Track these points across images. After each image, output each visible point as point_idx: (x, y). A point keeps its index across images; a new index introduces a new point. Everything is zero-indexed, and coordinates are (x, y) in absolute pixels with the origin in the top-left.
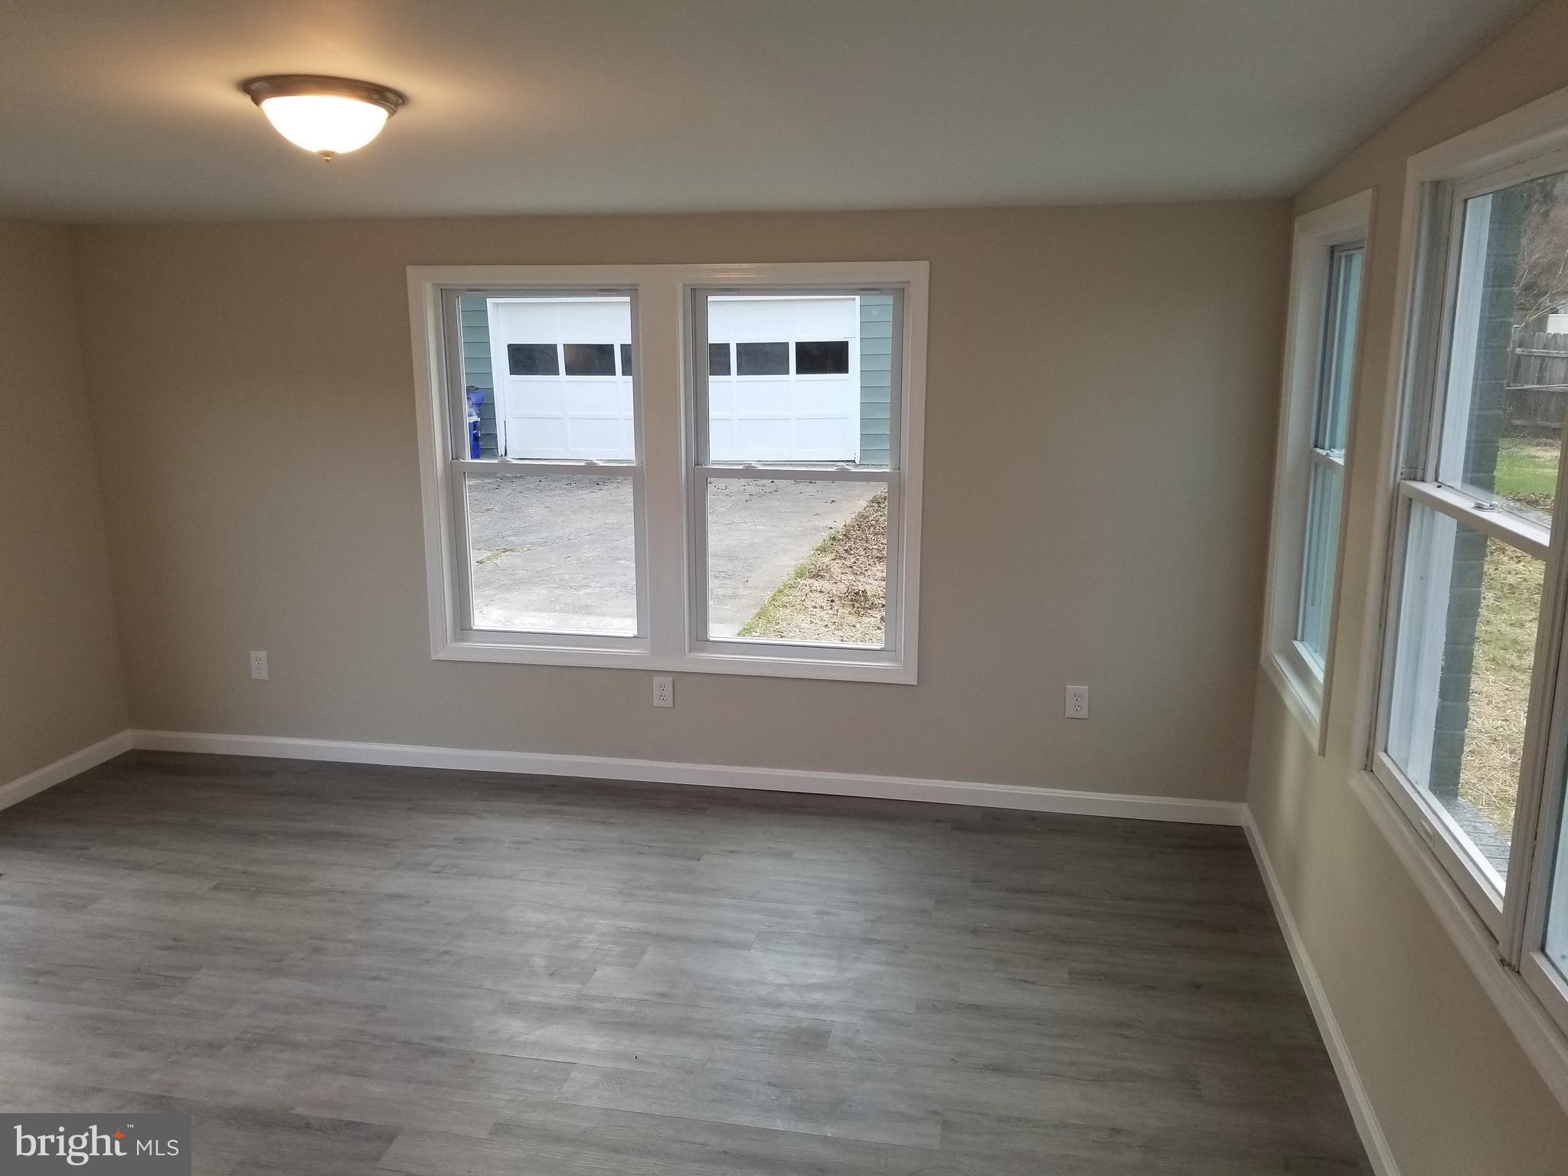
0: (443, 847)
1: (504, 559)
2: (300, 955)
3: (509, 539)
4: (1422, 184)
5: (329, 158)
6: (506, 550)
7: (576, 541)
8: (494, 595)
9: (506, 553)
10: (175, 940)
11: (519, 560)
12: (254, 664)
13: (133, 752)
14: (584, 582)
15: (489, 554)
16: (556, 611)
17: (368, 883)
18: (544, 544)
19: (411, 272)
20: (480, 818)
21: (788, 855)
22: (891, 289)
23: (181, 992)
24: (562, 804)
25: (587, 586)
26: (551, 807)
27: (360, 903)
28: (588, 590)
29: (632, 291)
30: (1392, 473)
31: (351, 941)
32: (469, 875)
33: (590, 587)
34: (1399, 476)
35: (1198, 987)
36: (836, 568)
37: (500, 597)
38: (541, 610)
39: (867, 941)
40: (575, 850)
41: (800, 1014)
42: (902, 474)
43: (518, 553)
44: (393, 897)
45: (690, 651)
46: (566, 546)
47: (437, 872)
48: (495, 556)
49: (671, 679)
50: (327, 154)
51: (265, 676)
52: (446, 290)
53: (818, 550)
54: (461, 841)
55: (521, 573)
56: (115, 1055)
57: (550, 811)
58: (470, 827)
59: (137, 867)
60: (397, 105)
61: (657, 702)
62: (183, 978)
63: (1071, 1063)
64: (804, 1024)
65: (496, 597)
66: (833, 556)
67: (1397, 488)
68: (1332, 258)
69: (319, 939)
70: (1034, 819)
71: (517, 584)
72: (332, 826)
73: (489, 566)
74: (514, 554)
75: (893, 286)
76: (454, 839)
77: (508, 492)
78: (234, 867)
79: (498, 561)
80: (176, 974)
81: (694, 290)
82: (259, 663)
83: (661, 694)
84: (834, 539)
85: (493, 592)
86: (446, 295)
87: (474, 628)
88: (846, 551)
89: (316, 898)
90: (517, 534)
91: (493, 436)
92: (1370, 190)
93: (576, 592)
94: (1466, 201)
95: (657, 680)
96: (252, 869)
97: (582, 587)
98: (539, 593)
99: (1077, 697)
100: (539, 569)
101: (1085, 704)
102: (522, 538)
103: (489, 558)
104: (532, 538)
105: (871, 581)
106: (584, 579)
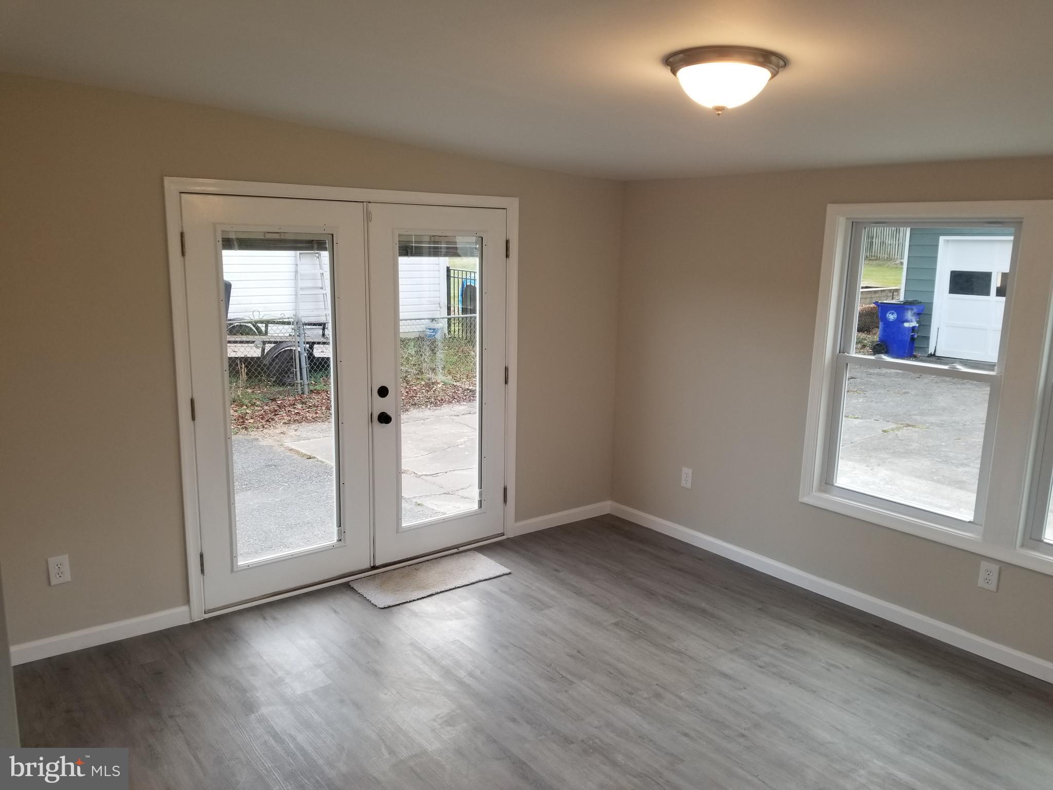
0: (772, 647)
1: (904, 432)
2: (646, 695)
3: (914, 417)
5: (720, 112)
6: (909, 426)
7: (970, 427)
8: (887, 458)
9: (909, 428)
10: (579, 652)
11: (916, 434)
12: (684, 476)
13: (608, 516)
14: (965, 461)
15: (894, 426)
16: (933, 480)
17: (710, 657)
18: (941, 425)
19: (831, 208)
20: (809, 634)
23: (566, 691)
24: (881, 645)
25: (966, 465)
26: (868, 644)
27: (698, 670)
28: (967, 469)
31: (681, 698)
32: (784, 678)
33: (970, 466)
37: (891, 460)
38: (920, 477)
40: (876, 689)
43: (918, 429)
44: (725, 675)
45: (1022, 546)
46: (960, 429)
47: (760, 667)
48: (898, 429)
49: (998, 566)
50: (718, 109)
51: (689, 486)
52: (856, 222)
54: (787, 647)
55: (915, 446)
56: (514, 720)
57: (866, 647)
58: (799, 638)
59: (579, 593)
60: (778, 67)
61: (981, 583)
62: (572, 682)
65: (888, 460)
69: (662, 688)
71: (908, 454)
72: (703, 605)
73: (891, 435)
74: (914, 429)
76: (783, 645)
77: (926, 381)
78: (632, 613)
79: (899, 433)
80: (569, 677)
82: (687, 477)
83: (987, 578)
85: (887, 456)
86: (856, 226)
87: (836, 485)
89: (673, 655)
90: (922, 414)
91: (927, 338)
93: (956, 469)
95: (984, 565)
96: (642, 618)
97: (962, 465)
98: (925, 463)
100: (930, 445)
102: (925, 418)
103: (893, 430)
104: (933, 419)
106: (966, 459)
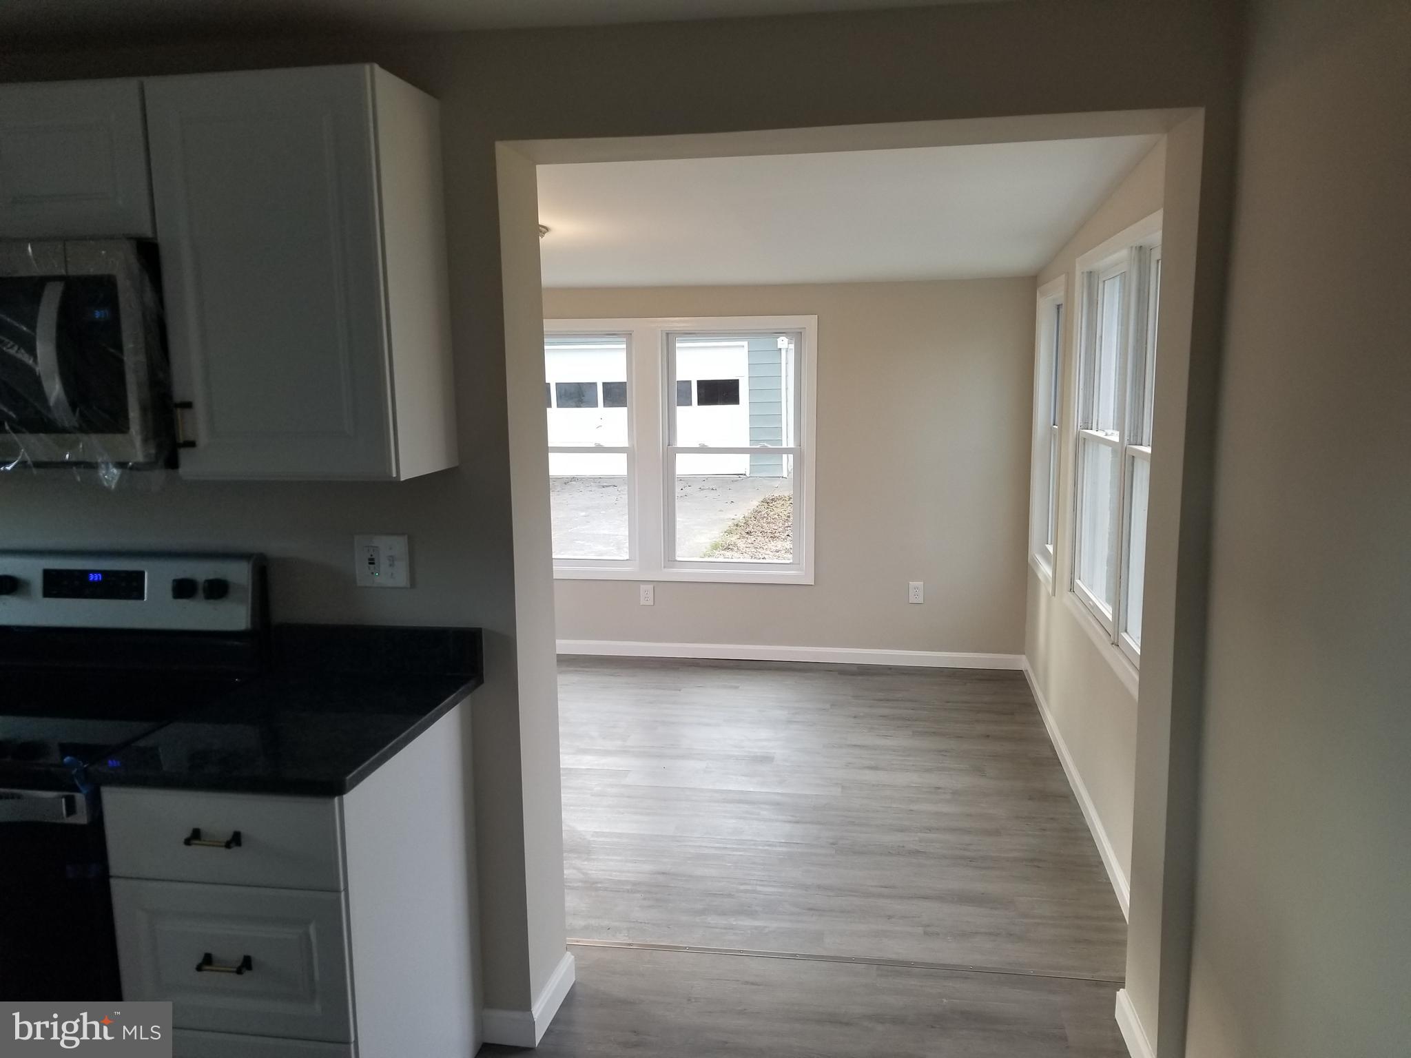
4: (1083, 273)
21: (736, 688)
22: (793, 333)
29: (628, 335)
30: (1076, 425)
34: (1079, 427)
35: (988, 736)
36: (741, 544)
39: (790, 722)
41: (756, 750)
42: (802, 449)
45: (665, 567)
49: (652, 586)
53: (726, 532)
61: (642, 602)
63: (913, 765)
64: (759, 754)
66: (738, 536)
67: (1078, 434)
68: (1058, 312)
70: (890, 669)
75: (793, 331)
81: (667, 334)
83: (646, 596)
84: (737, 525)
88: (747, 533)
92: (1064, 275)
94: (1104, 281)
95: (643, 587)
99: (917, 590)
101: (921, 594)
105: (768, 552)
